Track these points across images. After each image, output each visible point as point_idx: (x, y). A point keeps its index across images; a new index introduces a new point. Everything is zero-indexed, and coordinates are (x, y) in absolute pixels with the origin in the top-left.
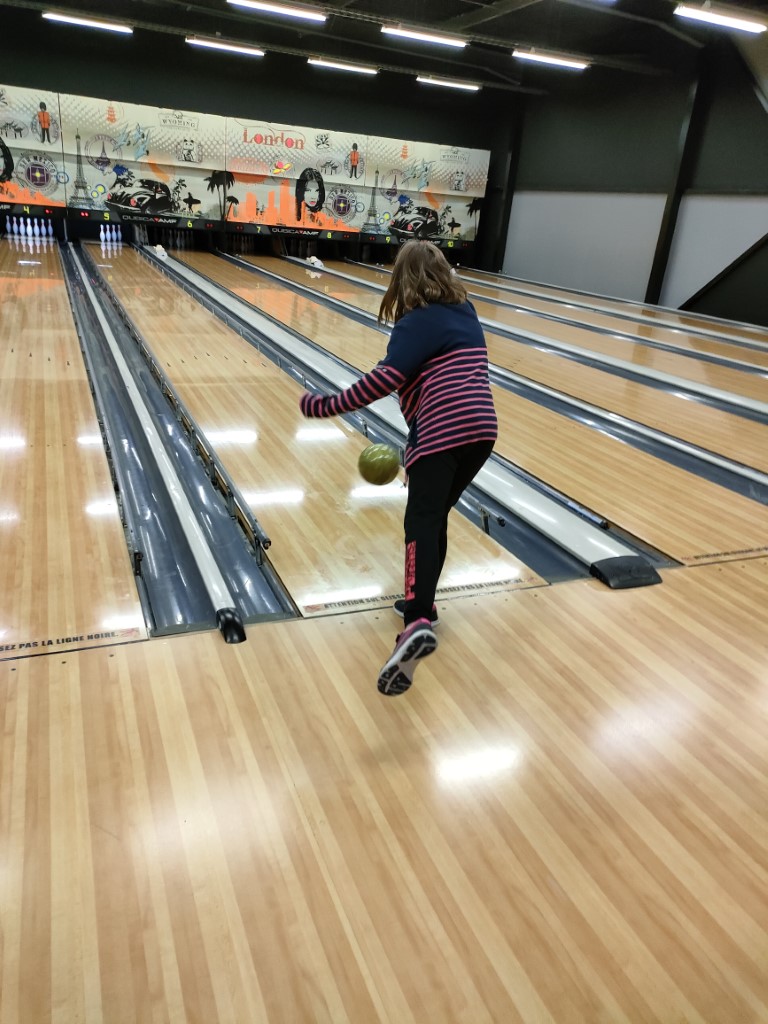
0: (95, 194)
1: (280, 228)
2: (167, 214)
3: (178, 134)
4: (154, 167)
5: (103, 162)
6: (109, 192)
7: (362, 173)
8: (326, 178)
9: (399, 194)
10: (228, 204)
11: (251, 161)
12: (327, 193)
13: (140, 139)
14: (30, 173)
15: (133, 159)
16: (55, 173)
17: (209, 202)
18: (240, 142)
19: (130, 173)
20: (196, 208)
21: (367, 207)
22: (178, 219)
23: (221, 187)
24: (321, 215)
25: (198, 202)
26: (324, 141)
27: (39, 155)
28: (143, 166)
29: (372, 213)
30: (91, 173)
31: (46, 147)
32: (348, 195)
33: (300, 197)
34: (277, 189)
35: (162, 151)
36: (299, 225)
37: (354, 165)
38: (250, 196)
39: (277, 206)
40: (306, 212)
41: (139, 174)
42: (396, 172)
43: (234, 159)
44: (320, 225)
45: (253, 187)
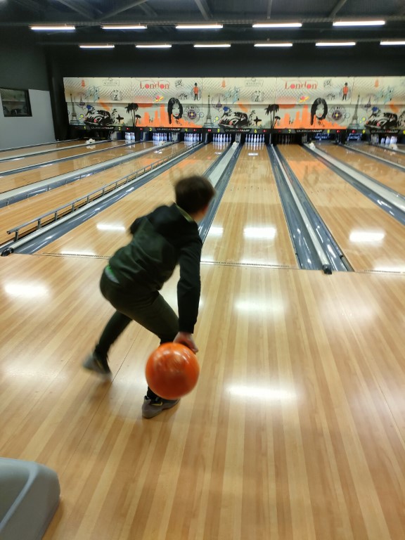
0: (215, 121)
1: (301, 130)
2: (246, 127)
3: (253, 89)
4: (241, 106)
5: (219, 106)
6: (221, 120)
8: (328, 102)
9: (372, 107)
10: (275, 120)
11: (288, 98)
12: (328, 110)
13: (236, 94)
14: (189, 114)
15: (231, 103)
16: (199, 113)
17: (265, 120)
18: (283, 89)
19: (230, 110)
20: (259, 123)
21: (353, 115)
22: (250, 129)
23: (272, 112)
24: (325, 121)
25: (260, 120)
26: (328, 83)
27: (193, 106)
28: (236, 106)
30: (213, 111)
31: (196, 102)
32: (341, 110)
33: (313, 113)
34: (301, 110)
35: (245, 98)
36: (312, 127)
37: (345, 94)
38: (287, 115)
39: (300, 119)
40: (316, 120)
41: (234, 110)
42: (370, 95)
43: (280, 98)
44: (324, 126)
45: (288, 111)
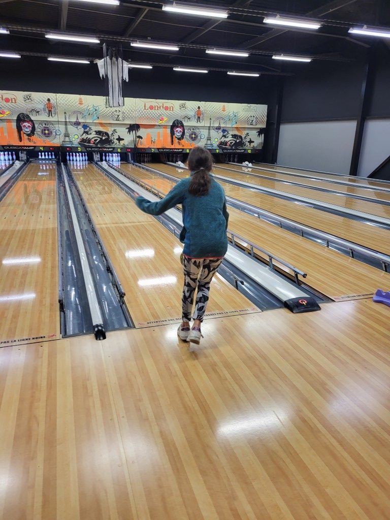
0: (74, 139)
1: (163, 149)
2: (108, 146)
4: (101, 124)
5: (77, 124)
6: (80, 138)
7: (203, 120)
8: (185, 124)
9: (222, 129)
10: (138, 139)
11: (148, 118)
12: (186, 131)
13: (94, 112)
14: (43, 131)
16: (55, 131)
17: (128, 139)
18: (142, 110)
19: (90, 128)
20: (122, 142)
21: (206, 136)
22: (114, 148)
23: (134, 132)
24: (184, 141)
25: (123, 139)
26: (183, 106)
27: (47, 122)
28: (96, 124)
29: (209, 139)
30: (71, 129)
32: (197, 131)
33: (172, 133)
34: (161, 130)
35: (105, 116)
36: (173, 147)
37: (199, 116)
38: (148, 135)
39: (161, 138)
40: (176, 141)
41: (94, 128)
43: (140, 118)
44: (183, 146)
45: (149, 131)
